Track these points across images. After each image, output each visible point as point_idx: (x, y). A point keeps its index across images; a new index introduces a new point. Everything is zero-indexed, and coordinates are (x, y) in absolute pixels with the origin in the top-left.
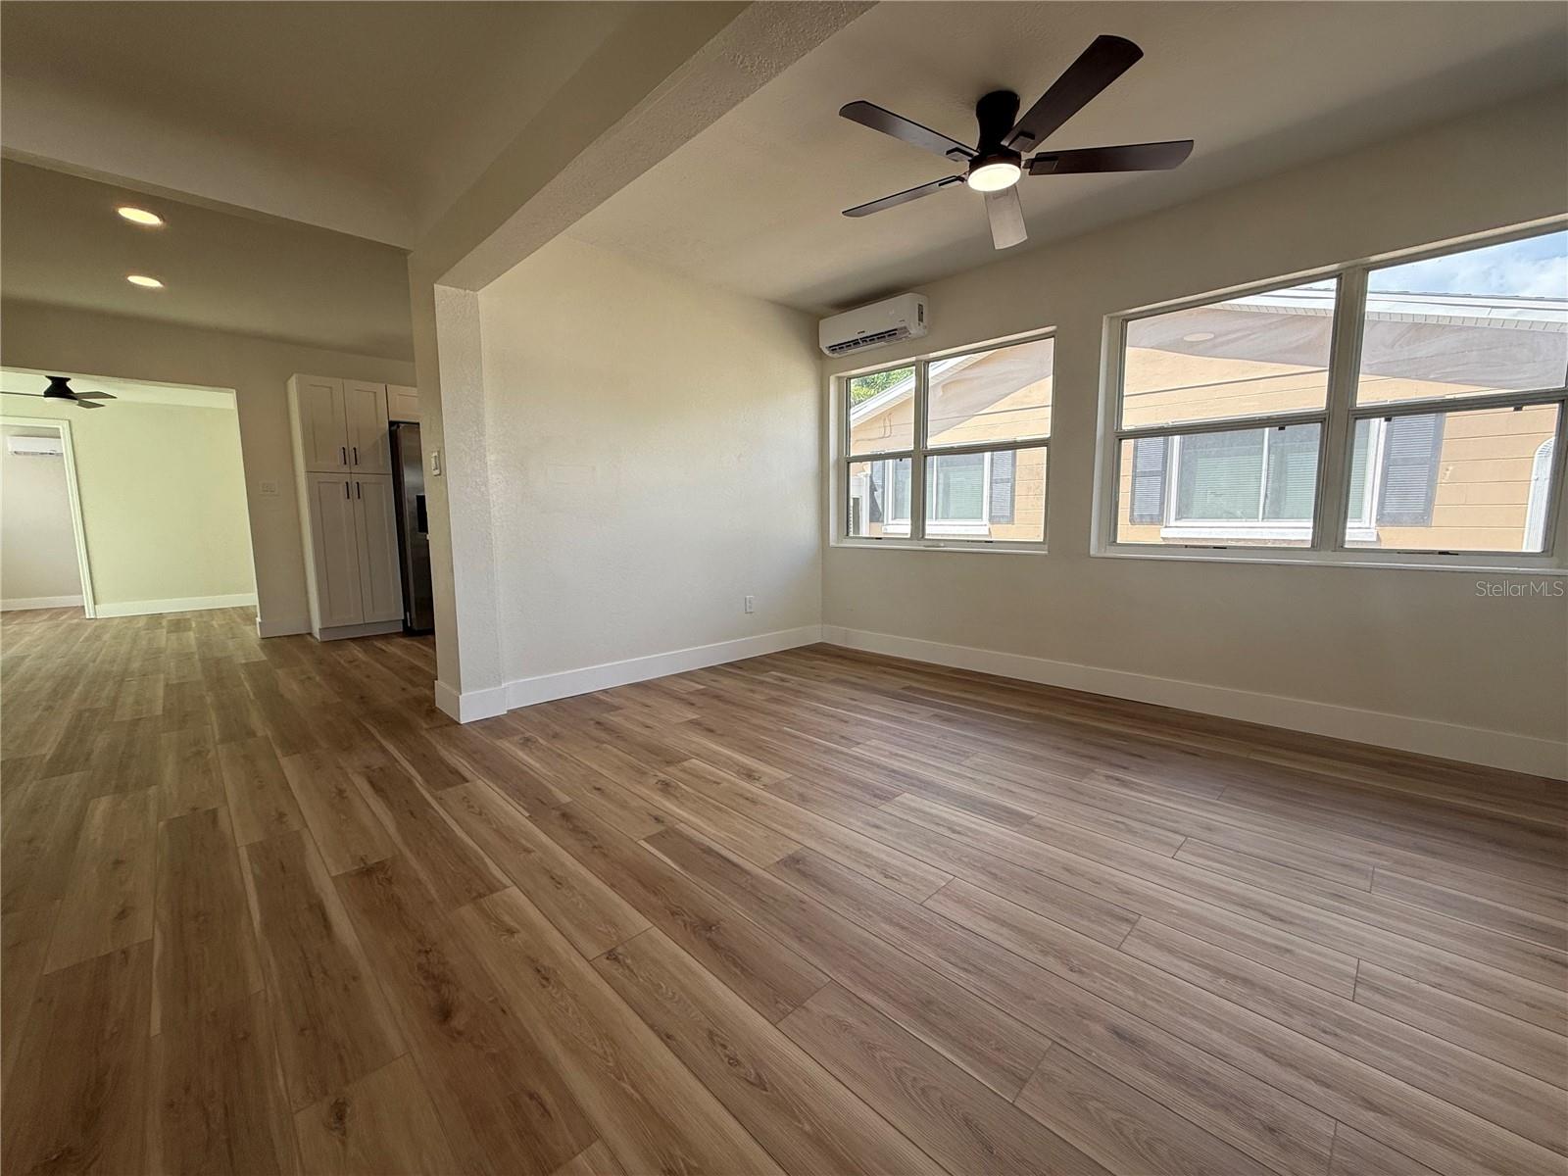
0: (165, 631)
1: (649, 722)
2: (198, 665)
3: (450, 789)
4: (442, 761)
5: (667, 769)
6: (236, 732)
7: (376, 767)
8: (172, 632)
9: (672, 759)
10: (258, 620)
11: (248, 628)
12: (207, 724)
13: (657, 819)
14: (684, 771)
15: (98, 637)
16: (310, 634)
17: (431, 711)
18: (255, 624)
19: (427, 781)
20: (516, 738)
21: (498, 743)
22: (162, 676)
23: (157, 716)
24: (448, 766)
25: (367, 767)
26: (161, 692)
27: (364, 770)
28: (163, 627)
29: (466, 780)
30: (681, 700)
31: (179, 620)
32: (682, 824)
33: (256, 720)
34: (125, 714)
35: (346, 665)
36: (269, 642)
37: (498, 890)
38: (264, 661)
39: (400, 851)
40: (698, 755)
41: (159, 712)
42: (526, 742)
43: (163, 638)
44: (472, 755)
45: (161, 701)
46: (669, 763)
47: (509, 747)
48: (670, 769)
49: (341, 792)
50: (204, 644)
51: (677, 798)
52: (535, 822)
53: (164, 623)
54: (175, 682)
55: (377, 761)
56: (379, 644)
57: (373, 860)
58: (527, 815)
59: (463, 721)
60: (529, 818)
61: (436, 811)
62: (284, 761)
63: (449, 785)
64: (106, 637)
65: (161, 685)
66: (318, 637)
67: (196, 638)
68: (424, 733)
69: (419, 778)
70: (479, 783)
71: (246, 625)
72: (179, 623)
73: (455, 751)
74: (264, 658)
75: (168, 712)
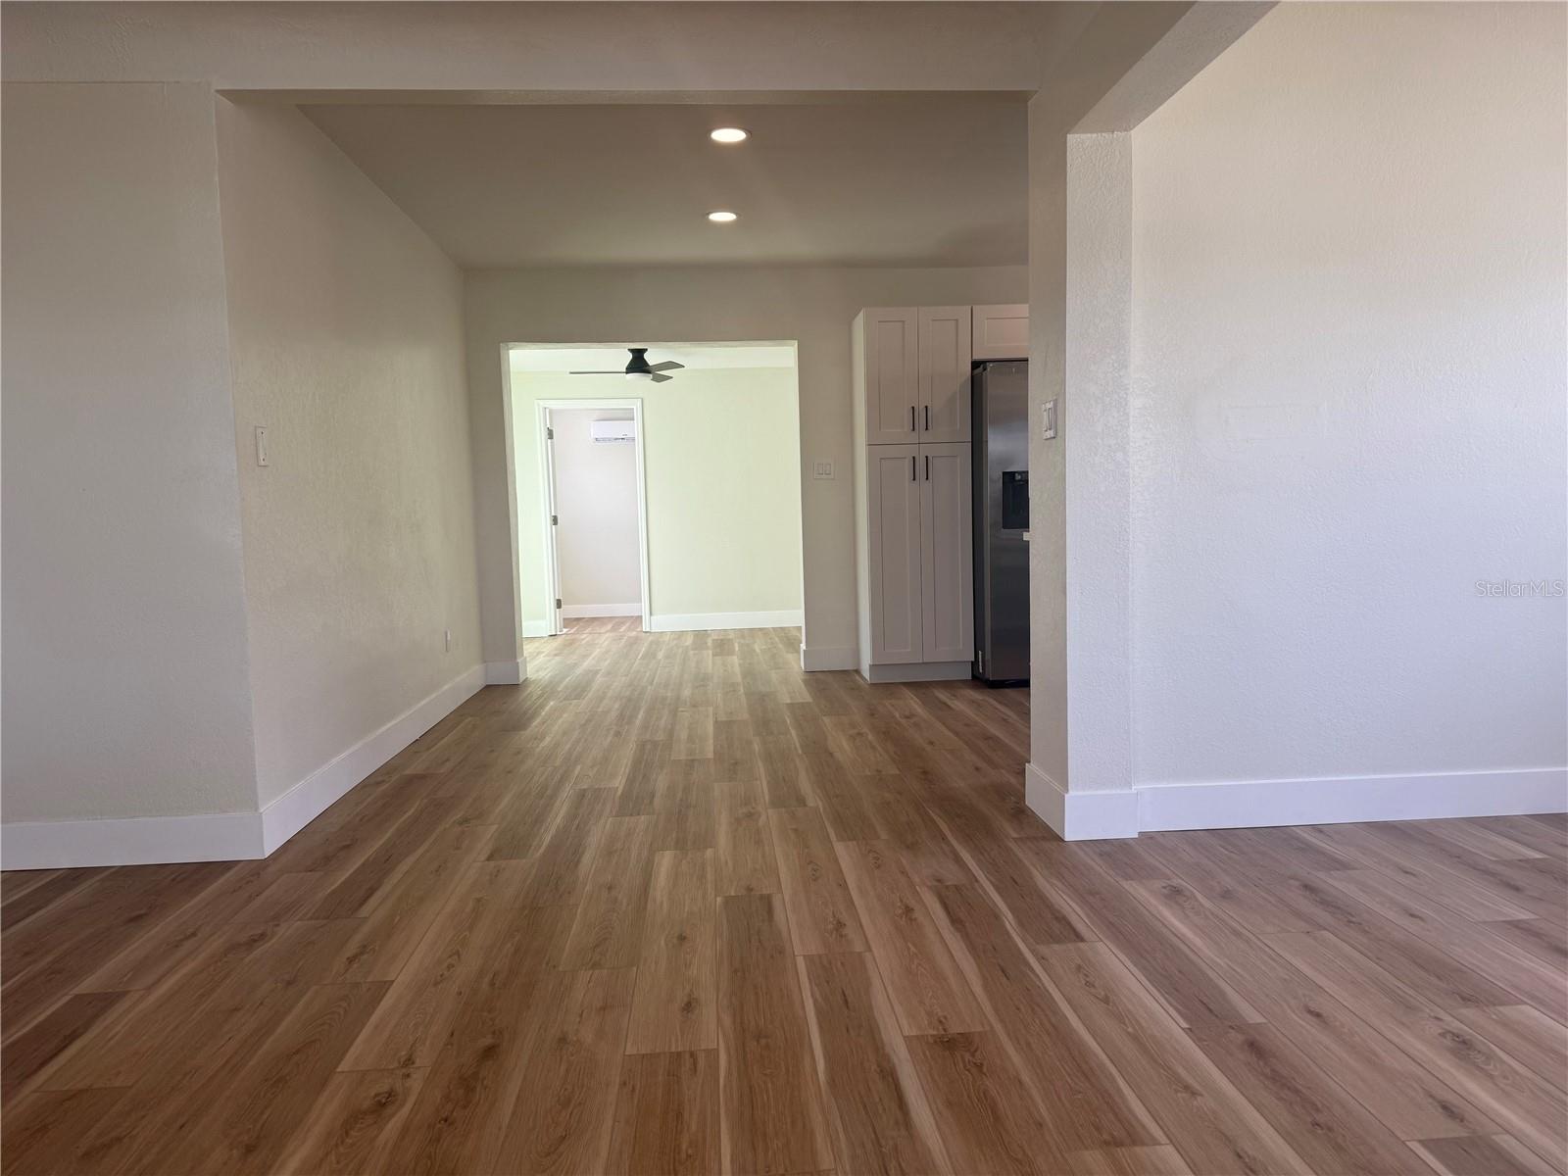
0: (710, 652)
1: (1415, 906)
2: (743, 699)
3: (1056, 947)
4: (1042, 898)
5: (1464, 1011)
6: (786, 797)
7: (949, 883)
8: (716, 655)
9: (1472, 993)
10: (803, 646)
11: (790, 657)
12: (756, 779)
13: (1447, 1109)
14: (1506, 1024)
15: (654, 656)
16: (858, 672)
17: (1020, 813)
18: (798, 652)
19: (1021, 923)
20: (1158, 884)
21: (1126, 885)
22: (711, 709)
23: (709, 760)
24: (1050, 907)
25: (939, 881)
26: (710, 729)
27: (936, 883)
28: (707, 648)
29: (1079, 938)
30: (1486, 873)
31: (722, 640)
32: (1507, 1137)
33: (805, 785)
34: (680, 753)
35: (903, 721)
36: (816, 678)
37: (1143, 1144)
38: (809, 703)
39: (992, 1027)
40: (1533, 997)
41: (711, 755)
42: (1174, 894)
43: (709, 662)
44: (1089, 895)
45: (711, 741)
46: (1466, 1000)
47: (1144, 895)
48: (1470, 1013)
49: (908, 910)
50: (749, 673)
51: (1491, 1077)
52: (1198, 1041)
53: (710, 642)
54: (724, 719)
55: (952, 875)
56: (942, 695)
57: (955, 1029)
58: (1187, 1026)
59: (1070, 835)
60: (1189, 1031)
61: (1037, 976)
62: (840, 848)
63: (1057, 940)
64: (660, 655)
65: (711, 720)
66: (868, 677)
67: (740, 665)
68: (1012, 845)
69: (1010, 916)
70: (1101, 947)
71: (787, 652)
72: (723, 644)
73: (1059, 884)
74: (811, 700)
75: (719, 756)
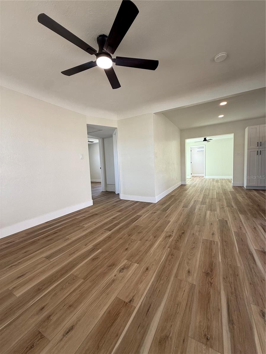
0: (215, 182)
2: (221, 190)
6: (229, 205)
10: (232, 182)
11: (230, 184)
12: (224, 202)
23: (215, 198)
31: (217, 180)
33: (233, 204)
35: (253, 196)
36: (234, 187)
45: (216, 195)
49: (255, 228)
50: (222, 186)
54: (218, 192)
62: (240, 215)
64: (207, 182)
65: (215, 192)
66: (245, 188)
67: (220, 184)
74: (234, 190)
